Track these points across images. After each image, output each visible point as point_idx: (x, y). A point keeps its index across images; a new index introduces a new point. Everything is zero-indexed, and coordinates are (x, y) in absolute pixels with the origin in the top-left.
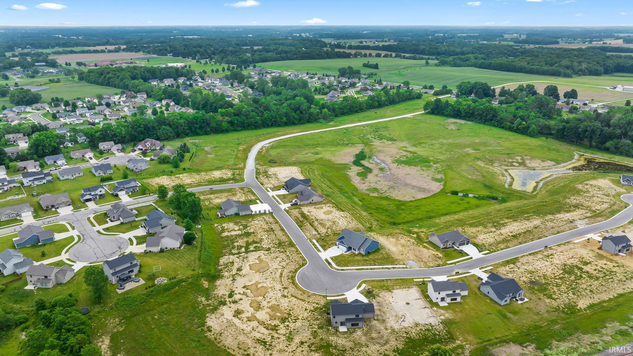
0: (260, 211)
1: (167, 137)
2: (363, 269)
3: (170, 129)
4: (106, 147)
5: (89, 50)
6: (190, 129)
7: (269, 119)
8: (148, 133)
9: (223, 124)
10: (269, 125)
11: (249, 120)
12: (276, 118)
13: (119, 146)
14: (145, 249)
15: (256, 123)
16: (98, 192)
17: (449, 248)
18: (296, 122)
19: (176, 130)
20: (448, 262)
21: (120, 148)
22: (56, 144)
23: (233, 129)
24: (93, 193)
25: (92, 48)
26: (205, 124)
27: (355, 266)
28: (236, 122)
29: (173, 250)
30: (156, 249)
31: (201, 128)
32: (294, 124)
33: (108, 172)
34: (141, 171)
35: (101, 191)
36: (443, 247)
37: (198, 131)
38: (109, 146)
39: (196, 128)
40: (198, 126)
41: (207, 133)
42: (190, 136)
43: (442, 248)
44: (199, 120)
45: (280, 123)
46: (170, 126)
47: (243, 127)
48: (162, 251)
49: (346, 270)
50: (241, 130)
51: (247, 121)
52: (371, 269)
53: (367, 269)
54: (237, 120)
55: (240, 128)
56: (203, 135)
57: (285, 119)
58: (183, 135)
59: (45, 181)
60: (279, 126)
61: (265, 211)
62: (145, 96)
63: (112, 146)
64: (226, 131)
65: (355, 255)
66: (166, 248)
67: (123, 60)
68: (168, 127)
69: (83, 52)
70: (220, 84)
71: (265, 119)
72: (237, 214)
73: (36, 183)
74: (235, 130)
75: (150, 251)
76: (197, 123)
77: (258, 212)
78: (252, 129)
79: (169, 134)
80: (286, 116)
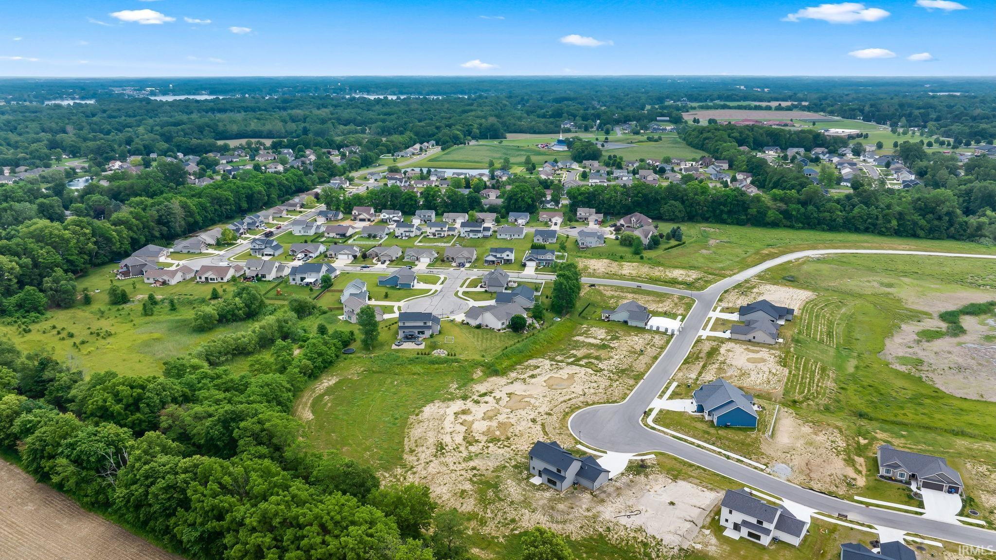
0: (658, 328)
1: (673, 217)
2: (686, 441)
3: (681, 206)
4: (583, 214)
5: (749, 105)
6: (714, 211)
7: (862, 218)
8: (647, 207)
9: (770, 213)
10: (859, 229)
11: (821, 215)
12: (877, 218)
13: (600, 217)
14: (464, 318)
15: (835, 220)
16: (504, 256)
17: (896, 480)
18: (922, 233)
19: (689, 209)
20: (856, 498)
21: (600, 220)
22: (530, 201)
23: (789, 224)
24: (499, 255)
25: (764, 104)
26: (740, 208)
27: (679, 433)
28: (794, 213)
29: (492, 330)
30: (473, 323)
31: (730, 212)
32: (915, 236)
33: (550, 241)
34: (587, 247)
35: (508, 256)
36: (885, 474)
37: (725, 216)
38: (588, 214)
39: (722, 212)
40: (726, 209)
41: (740, 223)
42: (710, 222)
43: (882, 476)
44: (729, 200)
45: (883, 229)
46: (683, 202)
47: (808, 224)
48: (479, 327)
49: (659, 430)
50: (803, 228)
51: (816, 215)
52: (699, 446)
53: (693, 443)
54: (798, 210)
55: (800, 225)
56: (732, 223)
57: (894, 223)
58: (699, 218)
59: (480, 235)
60: (881, 234)
61: (667, 330)
62: (726, 166)
63: (590, 215)
64: (774, 225)
65: (702, 420)
66: (487, 326)
67: (774, 120)
68: (677, 204)
69: (740, 108)
70: (874, 163)
71: (854, 217)
72: (626, 322)
73: (471, 235)
74: (792, 227)
75: (468, 323)
76: (724, 205)
77: (654, 329)
78: (823, 230)
79: (677, 213)
80: (898, 220)
